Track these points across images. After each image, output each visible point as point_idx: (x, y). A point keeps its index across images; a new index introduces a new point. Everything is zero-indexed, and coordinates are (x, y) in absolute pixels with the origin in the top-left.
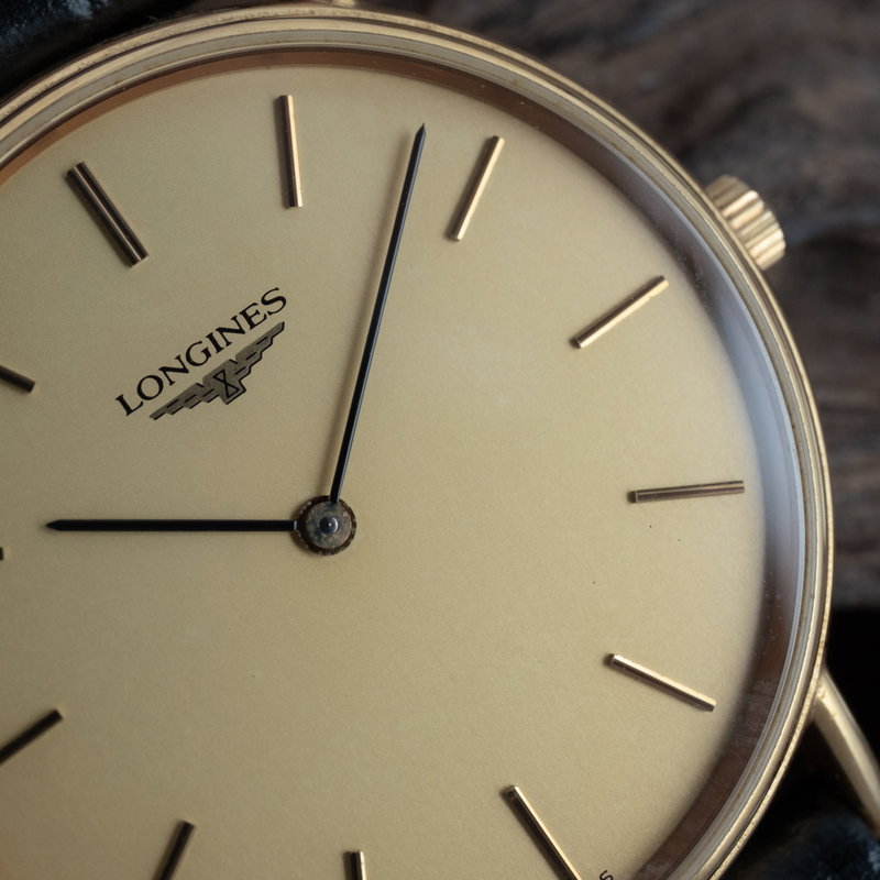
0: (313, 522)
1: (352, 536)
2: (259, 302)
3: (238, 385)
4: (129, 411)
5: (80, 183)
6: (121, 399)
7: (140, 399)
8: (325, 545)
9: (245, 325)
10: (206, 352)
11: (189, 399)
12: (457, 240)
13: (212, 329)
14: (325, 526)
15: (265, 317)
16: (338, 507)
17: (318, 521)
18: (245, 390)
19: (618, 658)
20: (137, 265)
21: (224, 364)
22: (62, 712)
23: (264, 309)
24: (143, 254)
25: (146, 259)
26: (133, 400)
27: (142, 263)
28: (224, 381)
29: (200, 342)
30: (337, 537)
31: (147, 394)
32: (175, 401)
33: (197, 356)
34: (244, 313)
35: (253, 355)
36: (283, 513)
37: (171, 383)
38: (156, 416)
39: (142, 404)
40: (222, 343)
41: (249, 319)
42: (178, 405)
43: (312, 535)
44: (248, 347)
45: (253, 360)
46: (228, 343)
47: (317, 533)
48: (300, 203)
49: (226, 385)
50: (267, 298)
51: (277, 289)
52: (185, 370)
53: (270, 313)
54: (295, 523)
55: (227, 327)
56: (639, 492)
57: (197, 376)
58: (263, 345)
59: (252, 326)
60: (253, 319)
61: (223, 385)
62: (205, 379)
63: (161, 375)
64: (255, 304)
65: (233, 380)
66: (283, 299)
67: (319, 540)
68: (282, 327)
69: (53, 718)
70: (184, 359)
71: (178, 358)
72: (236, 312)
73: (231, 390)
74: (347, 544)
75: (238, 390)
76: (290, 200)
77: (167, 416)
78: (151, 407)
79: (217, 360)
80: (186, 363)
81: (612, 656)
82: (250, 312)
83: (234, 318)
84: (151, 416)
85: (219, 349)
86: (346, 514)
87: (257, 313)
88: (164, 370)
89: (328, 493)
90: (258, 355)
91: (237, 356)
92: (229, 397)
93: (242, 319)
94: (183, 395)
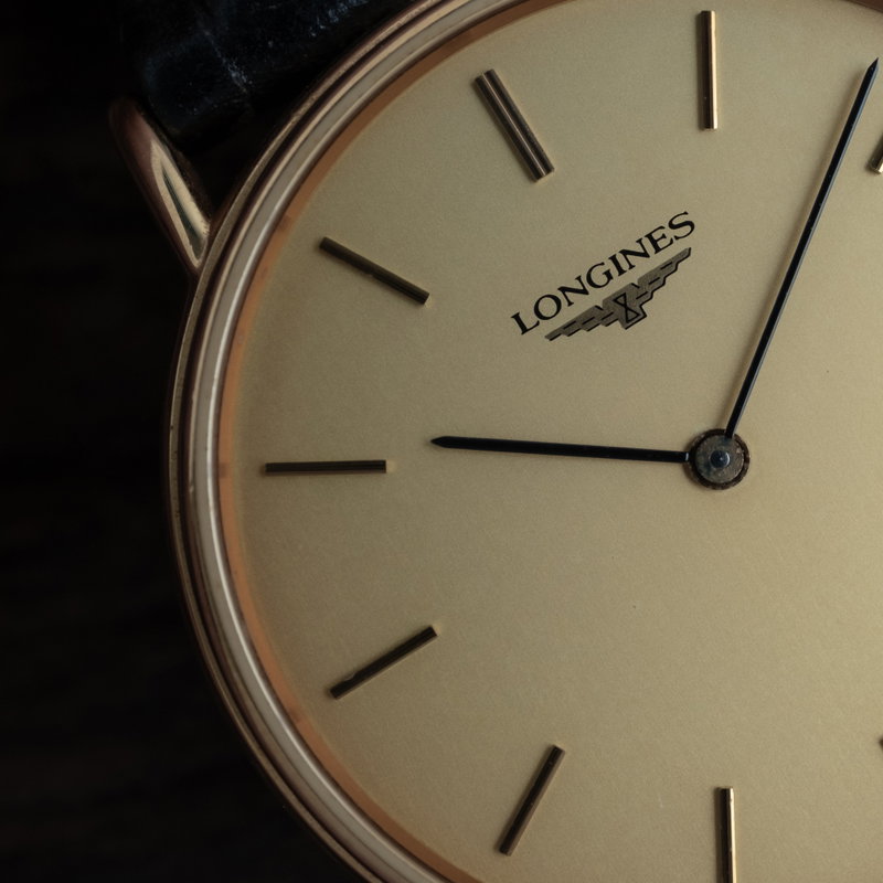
0: (705, 454)
1: (744, 471)
2: (666, 226)
3: (638, 309)
4: (524, 330)
5: (488, 90)
6: (517, 317)
7: (536, 319)
8: (713, 478)
9: (650, 249)
10: (608, 274)
11: (587, 322)
12: (879, 173)
13: (616, 251)
14: (717, 460)
15: (672, 242)
16: (733, 443)
17: (710, 454)
18: (645, 316)
20: (541, 182)
21: (625, 288)
22: (438, 629)
23: (670, 233)
24: (549, 169)
25: (551, 174)
26: (529, 319)
27: (546, 179)
28: (625, 305)
29: (603, 264)
30: (728, 473)
31: (544, 314)
32: (573, 323)
33: (598, 277)
34: (649, 236)
35: (656, 280)
36: (676, 444)
37: (570, 304)
38: (552, 337)
39: (538, 324)
40: (625, 266)
41: (654, 243)
42: (575, 327)
43: (701, 467)
44: (651, 272)
45: (656, 285)
46: (631, 267)
47: (707, 466)
48: (716, 126)
49: (627, 309)
50: (675, 222)
51: (686, 213)
52: (585, 292)
53: (677, 238)
54: (687, 455)
55: (631, 249)
57: (596, 298)
58: (667, 271)
60: (658, 243)
61: (624, 309)
62: (605, 302)
63: (560, 295)
64: (662, 228)
65: (633, 304)
66: (691, 224)
67: (708, 474)
68: (687, 254)
69: (427, 634)
70: (584, 279)
71: (579, 278)
72: (642, 235)
73: (631, 315)
74: (738, 479)
75: (638, 315)
76: (706, 121)
77: (563, 338)
78: (548, 327)
79: (619, 283)
80: (587, 283)
82: (656, 236)
83: (640, 241)
84: (547, 337)
85: (621, 272)
86: (739, 451)
87: (664, 236)
88: (563, 290)
89: (725, 426)
90: (661, 280)
91: (640, 280)
92: (628, 322)
93: (647, 243)
94: (580, 316)
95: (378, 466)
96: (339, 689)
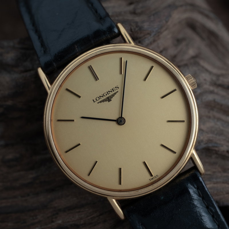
0: (119, 121)
1: (125, 123)
4: (94, 102)
5: (90, 68)
6: (93, 100)
7: (96, 100)
8: (121, 124)
9: (112, 91)
10: (106, 94)
11: (103, 101)
12: (146, 81)
13: (107, 91)
14: (121, 121)
20: (97, 81)
22: (81, 144)
23: (115, 89)
24: (98, 79)
26: (95, 100)
30: (123, 123)
32: (101, 101)
33: (105, 95)
34: (112, 89)
35: (113, 95)
36: (115, 119)
37: (101, 98)
38: (98, 103)
40: (109, 93)
41: (113, 90)
48: (122, 74)
49: (109, 99)
50: (116, 87)
51: (118, 86)
52: (103, 97)
54: (117, 120)
57: (105, 98)
58: (115, 94)
59: (113, 91)
65: (110, 99)
66: (118, 88)
68: (118, 92)
69: (79, 144)
70: (103, 95)
72: (111, 89)
74: (124, 124)
78: (97, 102)
79: (108, 96)
81: (162, 144)
82: (113, 89)
85: (108, 94)
86: (124, 120)
88: (100, 96)
91: (111, 95)
92: (109, 101)
93: (112, 90)
95: (73, 120)
96: (67, 152)
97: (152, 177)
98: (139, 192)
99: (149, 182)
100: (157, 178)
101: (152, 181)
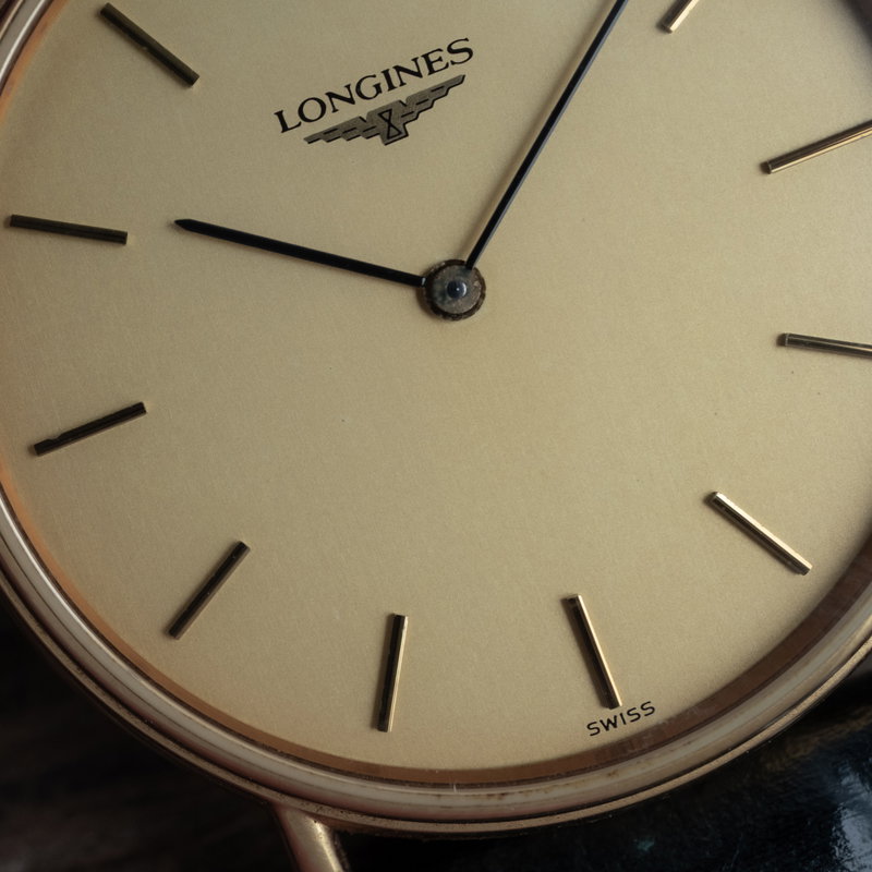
0: (442, 281)
1: (477, 307)
2: (445, 49)
3: (401, 128)
4: (285, 128)
6: (280, 114)
7: (299, 120)
8: (446, 308)
9: (424, 69)
10: (378, 87)
11: (348, 131)
12: (669, 31)
13: (390, 66)
14: (453, 291)
15: (447, 66)
16: (472, 274)
17: (447, 283)
18: (407, 135)
19: (721, 496)
21: (392, 104)
22: (147, 406)
23: (447, 57)
26: (292, 118)
28: (388, 121)
29: (374, 76)
30: (462, 305)
31: (307, 116)
32: (333, 130)
33: (368, 89)
34: (426, 56)
35: (425, 101)
36: (415, 268)
37: (335, 110)
38: (311, 140)
39: (300, 124)
40: (396, 82)
41: (430, 64)
42: (336, 134)
43: (436, 295)
44: (421, 93)
45: (423, 106)
46: (402, 84)
47: (443, 294)
49: (390, 126)
50: (454, 47)
51: (466, 40)
52: (351, 101)
53: (453, 63)
54: (424, 280)
55: (406, 66)
56: (791, 335)
57: (362, 109)
58: (437, 94)
60: (434, 65)
61: (387, 125)
62: (370, 114)
63: (326, 100)
64: (440, 50)
65: (397, 121)
66: (470, 52)
67: (442, 302)
68: (460, 80)
69: (137, 410)
70: (353, 89)
71: (348, 87)
72: (419, 54)
73: (393, 131)
74: (470, 313)
75: (400, 133)
77: (321, 142)
78: (309, 129)
79: (387, 99)
80: (355, 93)
81: (715, 493)
82: (432, 57)
83: (415, 60)
84: (306, 139)
85: (391, 87)
86: (476, 284)
87: (440, 59)
88: (331, 95)
89: (465, 258)
90: (430, 102)
91: (408, 99)
92: (389, 138)
93: (422, 63)
94: (342, 125)
95: (118, 238)
96: (43, 447)
97: (608, 714)
98: (508, 800)
99: (583, 742)
100: (646, 722)
101: (607, 737)
